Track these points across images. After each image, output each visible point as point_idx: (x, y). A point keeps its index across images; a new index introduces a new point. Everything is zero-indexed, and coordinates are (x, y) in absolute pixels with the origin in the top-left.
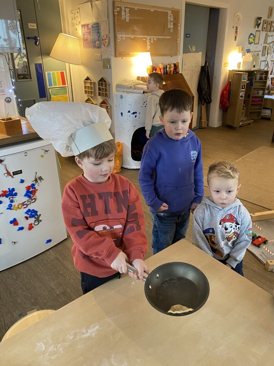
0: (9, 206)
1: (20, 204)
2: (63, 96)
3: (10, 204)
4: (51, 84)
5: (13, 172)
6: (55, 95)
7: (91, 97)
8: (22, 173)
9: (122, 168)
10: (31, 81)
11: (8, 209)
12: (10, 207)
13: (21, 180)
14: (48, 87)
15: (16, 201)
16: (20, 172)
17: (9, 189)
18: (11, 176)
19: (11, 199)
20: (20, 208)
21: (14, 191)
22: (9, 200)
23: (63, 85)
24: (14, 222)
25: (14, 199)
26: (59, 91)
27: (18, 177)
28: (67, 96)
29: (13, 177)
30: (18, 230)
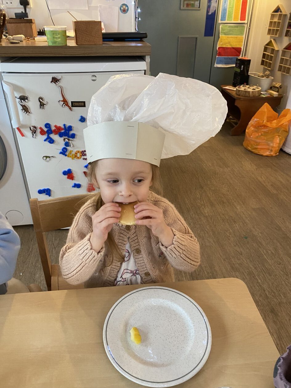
0: (63, 150)
1: (78, 152)
2: (237, 38)
3: (64, 148)
4: (223, 18)
5: (72, 102)
6: (225, 34)
7: (274, 40)
8: (84, 106)
9: (281, 150)
10: (198, 11)
11: (61, 153)
12: (64, 152)
13: (82, 117)
14: (220, 22)
15: (73, 146)
16: (82, 104)
17: (64, 125)
18: (68, 106)
19: (67, 140)
20: (78, 158)
21: (71, 130)
22: (64, 143)
23: (241, 20)
24: (69, 174)
25: (70, 141)
26: (232, 28)
27: (78, 111)
28: (243, 37)
29: (70, 109)
30: (73, 187)
